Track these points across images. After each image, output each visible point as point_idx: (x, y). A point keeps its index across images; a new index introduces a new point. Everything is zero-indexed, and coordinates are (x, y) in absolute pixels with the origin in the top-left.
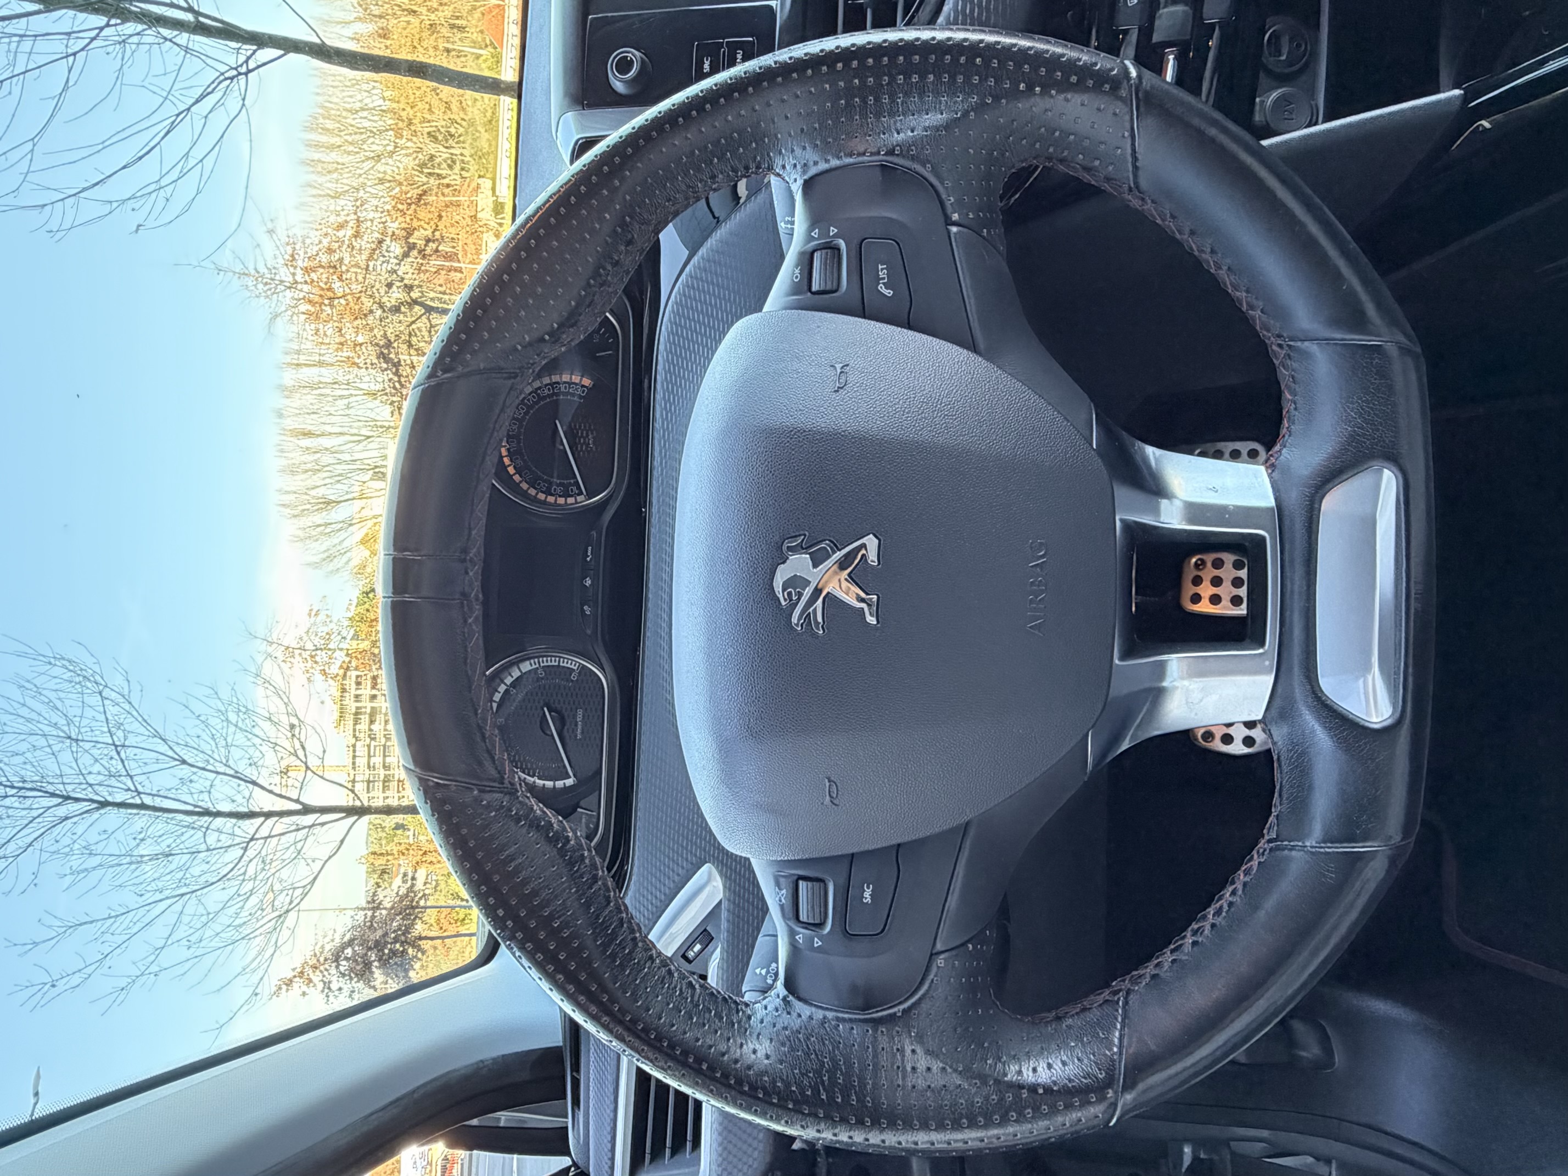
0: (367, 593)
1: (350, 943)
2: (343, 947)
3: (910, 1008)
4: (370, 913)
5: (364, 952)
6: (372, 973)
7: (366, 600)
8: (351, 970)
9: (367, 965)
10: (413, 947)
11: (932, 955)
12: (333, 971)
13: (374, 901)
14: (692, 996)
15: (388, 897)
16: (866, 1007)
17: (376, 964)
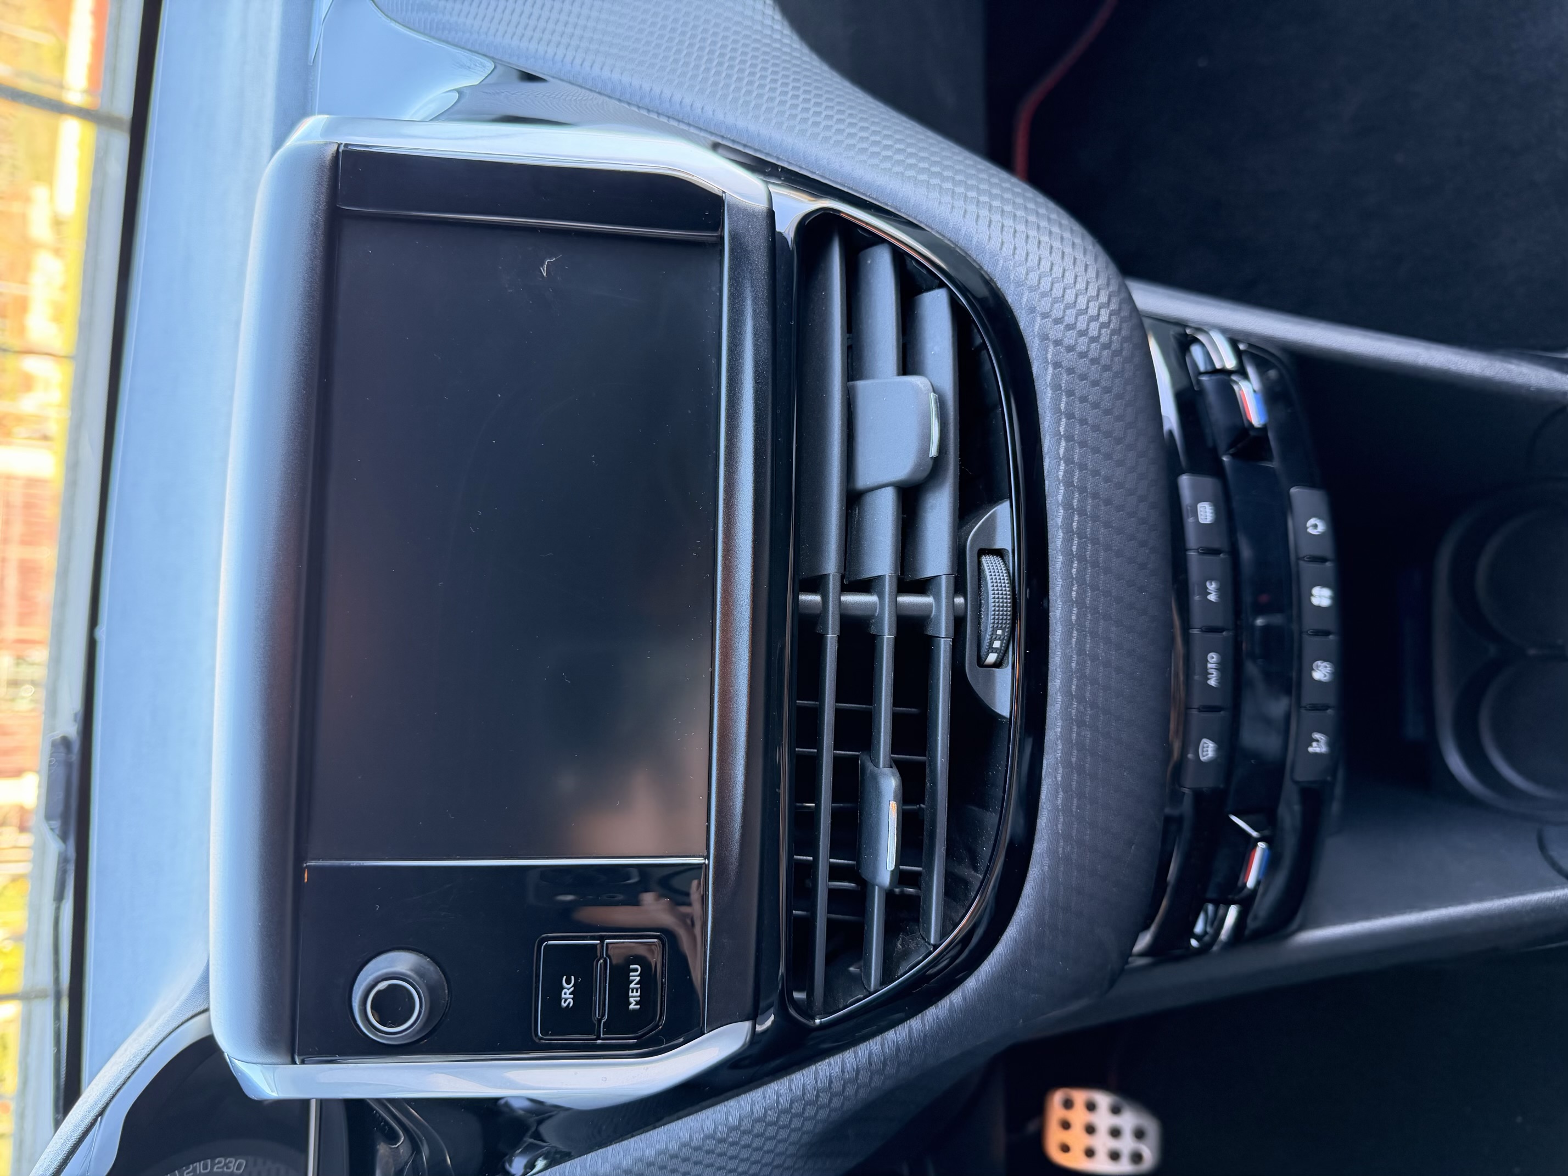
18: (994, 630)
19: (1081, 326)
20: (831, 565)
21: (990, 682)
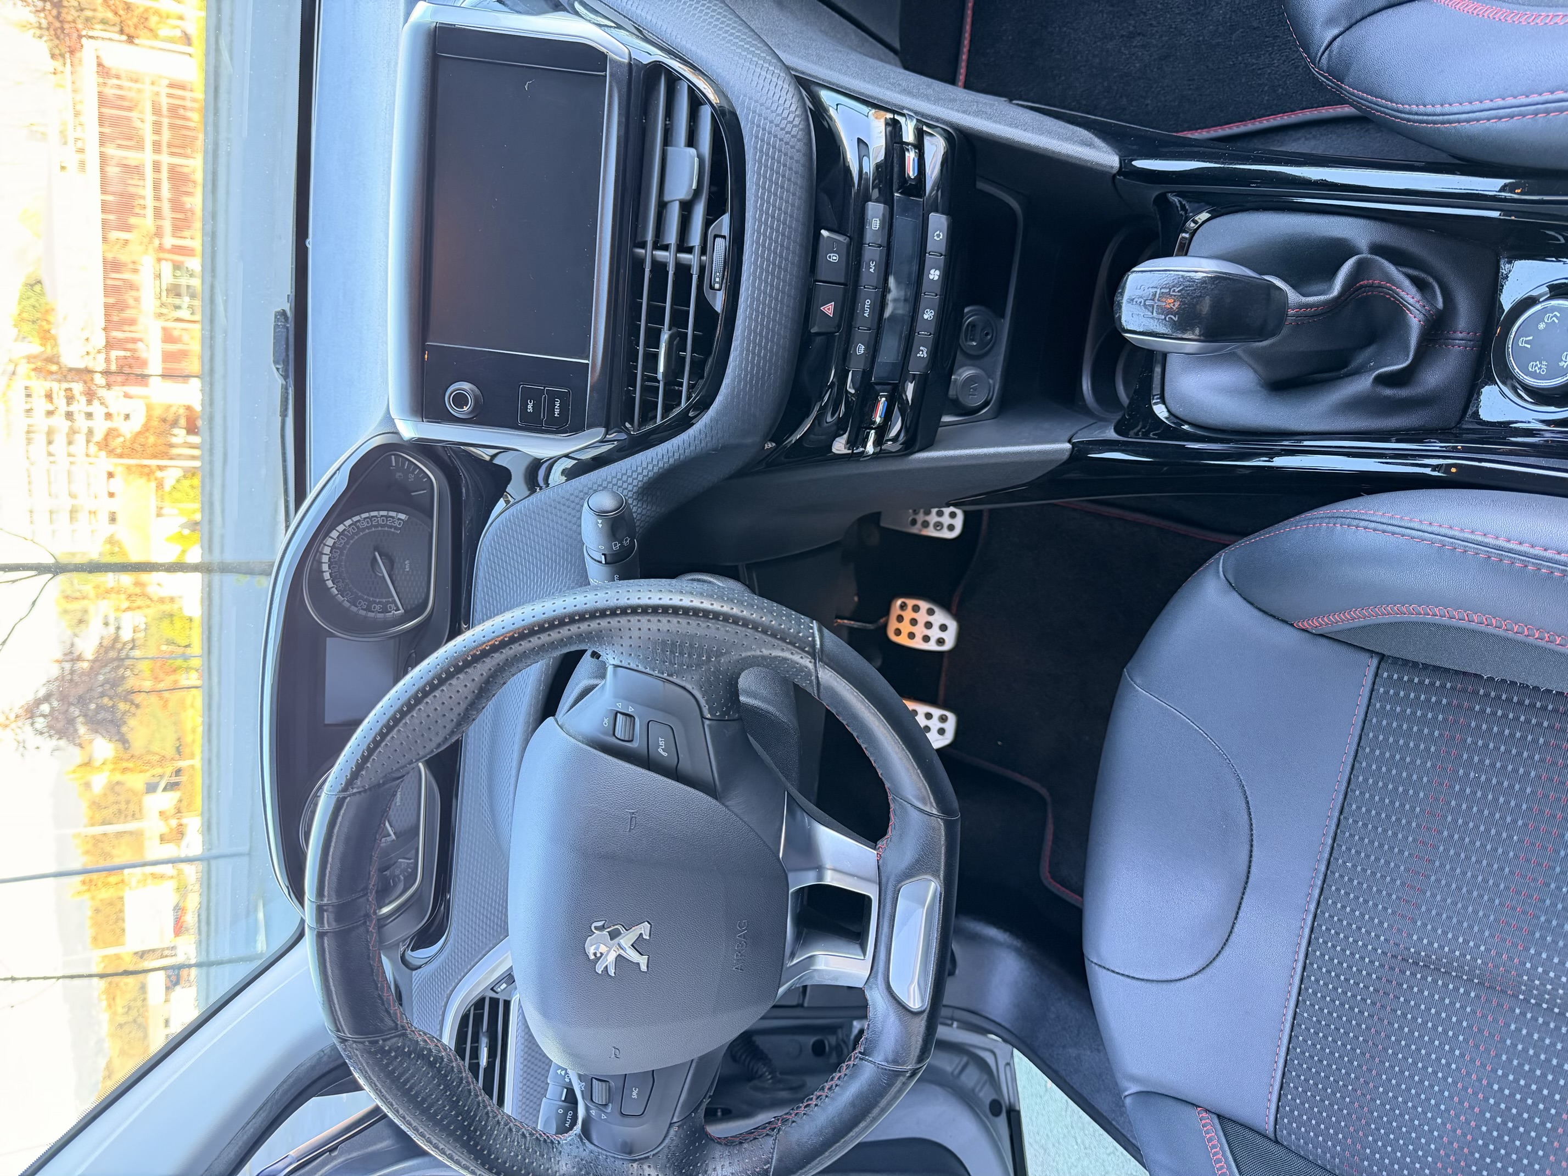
0: (32, 286)
1: (47, 698)
2: (38, 703)
3: (656, 1153)
4: (67, 666)
5: (65, 707)
6: (76, 731)
7: (30, 293)
8: (50, 727)
9: (71, 722)
10: (126, 700)
11: (671, 1124)
12: (28, 728)
13: (71, 653)
14: (525, 1144)
15: (88, 647)
16: (630, 1153)
17: (81, 719)
18: (715, 273)
19: (782, 126)
20: (650, 237)
21: (714, 296)
